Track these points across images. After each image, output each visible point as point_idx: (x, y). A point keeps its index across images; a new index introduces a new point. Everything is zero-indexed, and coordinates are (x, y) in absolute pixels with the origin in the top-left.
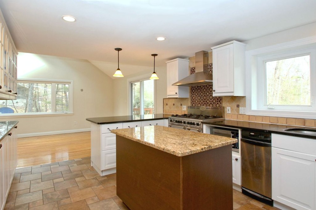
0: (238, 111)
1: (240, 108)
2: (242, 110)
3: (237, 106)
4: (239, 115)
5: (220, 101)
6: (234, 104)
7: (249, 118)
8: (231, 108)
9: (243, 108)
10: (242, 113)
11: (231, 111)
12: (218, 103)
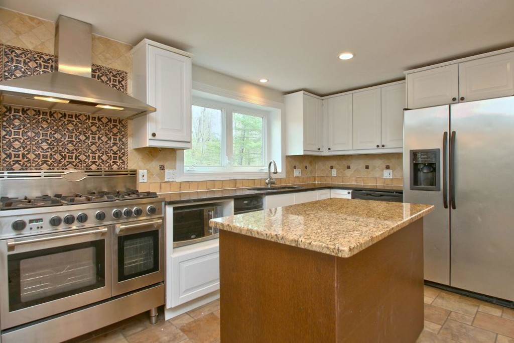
0: (162, 177)
1: (166, 171)
2: (169, 175)
3: (161, 167)
4: (163, 185)
5: (120, 158)
6: (155, 165)
7: (180, 187)
8: (148, 172)
9: (171, 171)
10: (170, 180)
11: (149, 177)
12: (115, 163)
